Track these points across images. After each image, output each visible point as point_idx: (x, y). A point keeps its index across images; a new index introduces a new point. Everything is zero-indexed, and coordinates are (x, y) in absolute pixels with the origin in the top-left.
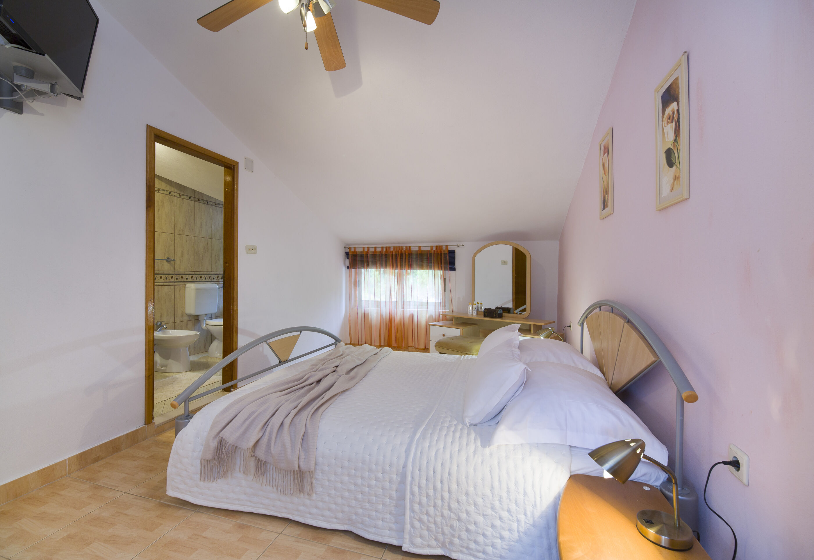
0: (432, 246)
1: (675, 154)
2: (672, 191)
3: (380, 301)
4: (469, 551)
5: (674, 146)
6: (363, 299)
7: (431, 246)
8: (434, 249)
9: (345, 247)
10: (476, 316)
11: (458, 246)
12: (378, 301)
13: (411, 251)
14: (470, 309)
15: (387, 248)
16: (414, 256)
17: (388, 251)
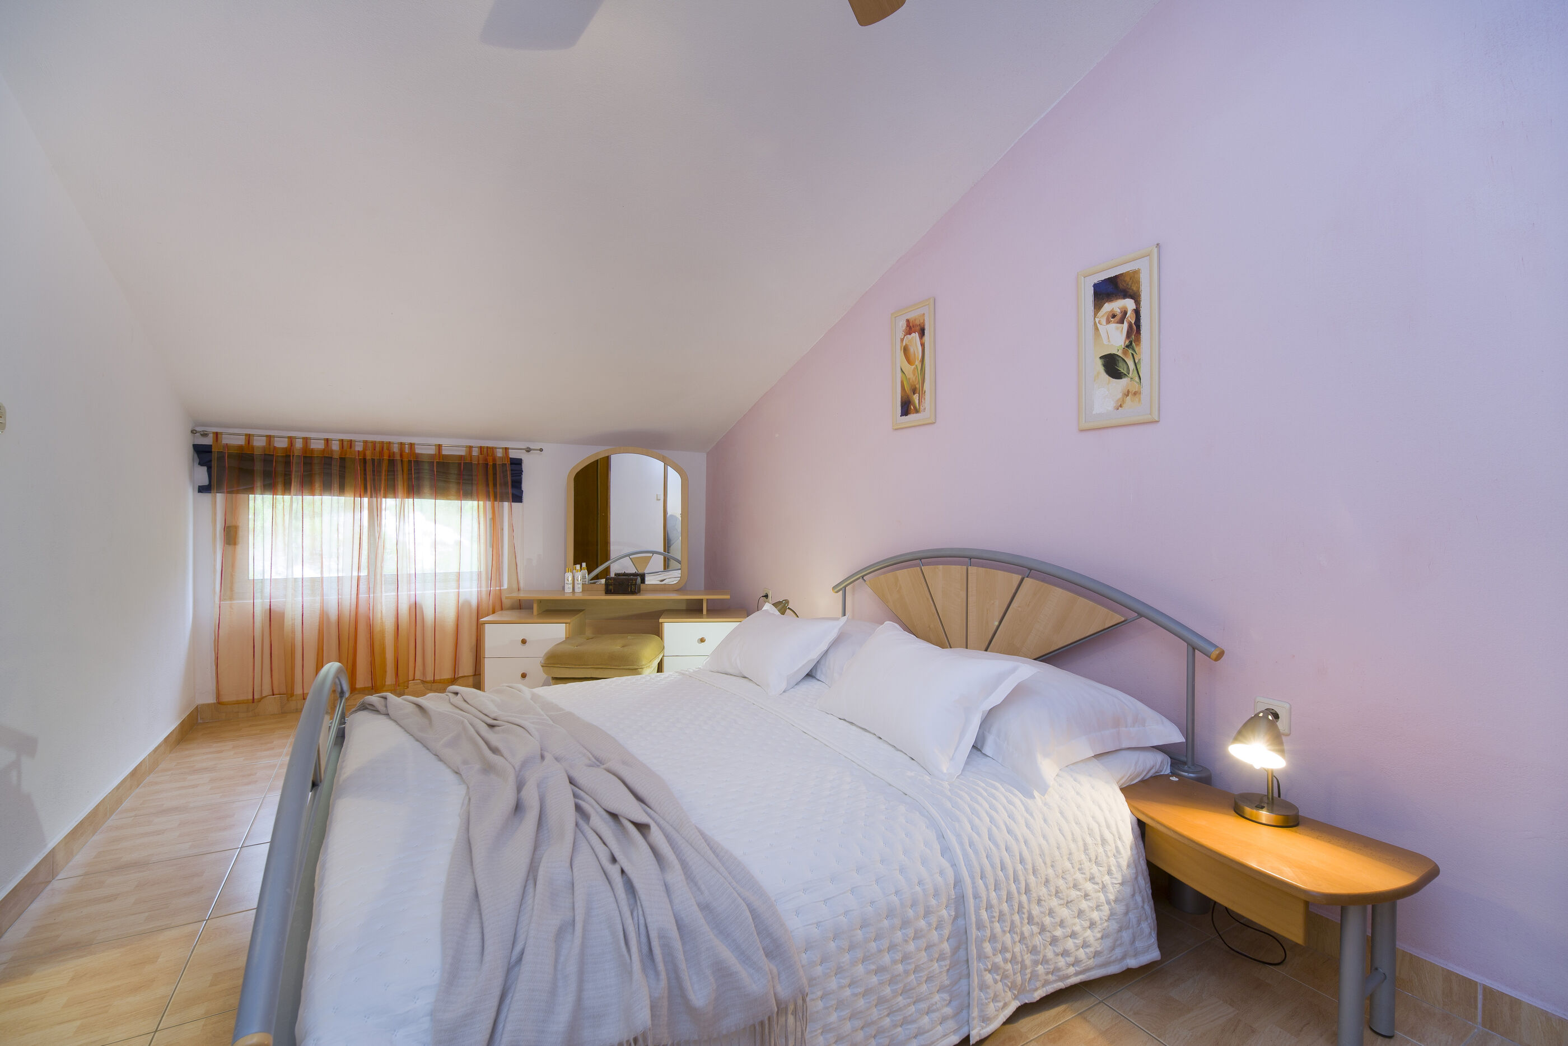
0: (471, 447)
1: (1126, 363)
2: (1120, 408)
3: (322, 578)
4: (1057, 974)
5: (1125, 352)
6: (251, 577)
7: (466, 447)
8: (475, 453)
9: (193, 432)
10: (581, 594)
11: (528, 450)
12: (313, 580)
13: (417, 455)
14: (568, 580)
15: (345, 444)
16: (426, 467)
17: (348, 450)
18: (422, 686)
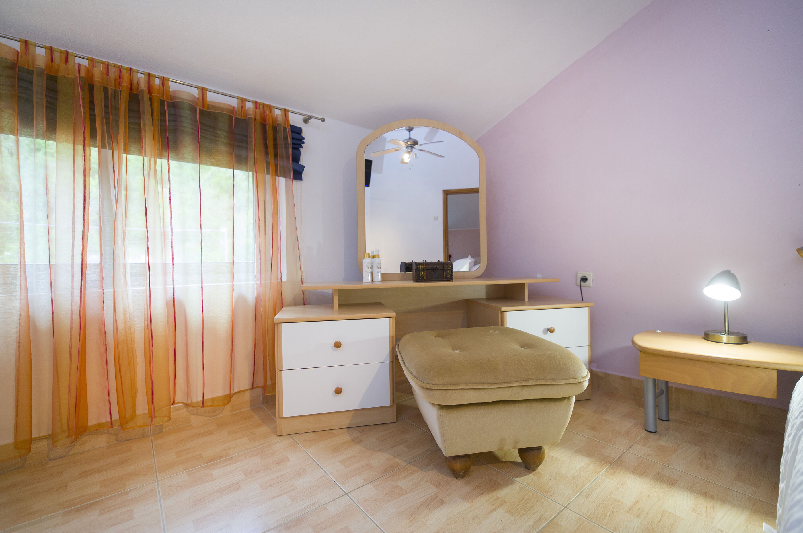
8: (250, 108)
14: (367, 268)
15: (57, 55)
16: (186, 113)
17: (63, 65)
18: (185, 410)
